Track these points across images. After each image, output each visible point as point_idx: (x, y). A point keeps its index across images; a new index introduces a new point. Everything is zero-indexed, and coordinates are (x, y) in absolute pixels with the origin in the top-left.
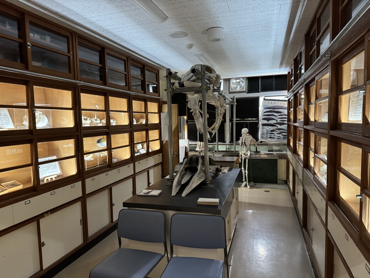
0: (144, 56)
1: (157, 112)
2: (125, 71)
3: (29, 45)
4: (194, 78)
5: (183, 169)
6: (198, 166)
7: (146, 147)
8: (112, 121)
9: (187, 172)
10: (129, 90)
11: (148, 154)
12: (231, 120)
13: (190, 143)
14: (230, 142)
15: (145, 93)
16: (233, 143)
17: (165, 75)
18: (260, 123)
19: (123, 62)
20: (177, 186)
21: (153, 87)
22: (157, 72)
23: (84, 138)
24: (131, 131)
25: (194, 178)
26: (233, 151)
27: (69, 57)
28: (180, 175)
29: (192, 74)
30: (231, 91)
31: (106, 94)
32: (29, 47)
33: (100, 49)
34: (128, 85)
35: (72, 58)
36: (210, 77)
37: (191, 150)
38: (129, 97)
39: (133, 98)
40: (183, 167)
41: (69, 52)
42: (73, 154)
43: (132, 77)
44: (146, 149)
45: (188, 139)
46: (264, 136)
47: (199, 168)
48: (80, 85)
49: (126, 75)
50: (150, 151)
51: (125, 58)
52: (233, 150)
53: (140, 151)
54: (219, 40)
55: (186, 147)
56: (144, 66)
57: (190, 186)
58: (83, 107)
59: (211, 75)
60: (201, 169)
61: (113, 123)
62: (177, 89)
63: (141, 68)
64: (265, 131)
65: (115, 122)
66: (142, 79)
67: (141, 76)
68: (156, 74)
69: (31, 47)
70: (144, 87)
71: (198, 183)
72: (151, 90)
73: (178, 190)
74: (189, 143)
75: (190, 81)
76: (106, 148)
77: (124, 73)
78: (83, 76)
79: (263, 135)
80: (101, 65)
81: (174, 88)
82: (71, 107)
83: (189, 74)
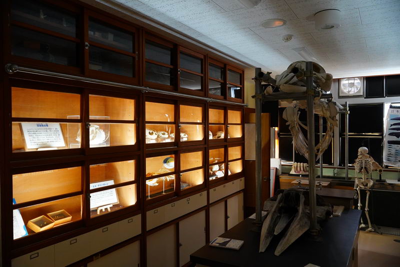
0: (226, 53)
1: (239, 122)
2: (202, 73)
3: (87, 46)
4: (295, 79)
5: (275, 209)
6: (299, 206)
7: (223, 168)
8: (182, 135)
9: (282, 216)
10: (205, 96)
11: (227, 179)
12: (342, 134)
13: (282, 163)
14: (340, 165)
15: (225, 99)
16: (345, 166)
17: (254, 76)
18: (385, 140)
19: (200, 62)
20: (267, 237)
21: (236, 91)
22: (241, 72)
23: (147, 159)
24: (205, 148)
25: (293, 227)
26: (344, 178)
27: (134, 58)
28: (272, 218)
29: (292, 74)
30: (341, 95)
31: (176, 103)
32: (87, 48)
33: (172, 47)
34: (204, 90)
35: (137, 59)
36: (318, 78)
37: (283, 173)
38: (205, 104)
39: (210, 105)
40: (277, 207)
41: (134, 52)
42: (133, 179)
43: (210, 79)
44: (224, 171)
45: (279, 157)
46: (392, 159)
47: (300, 211)
48: (146, 92)
49: (202, 77)
50: (230, 173)
51: (202, 57)
52: (344, 175)
53: (217, 173)
54: (333, 27)
55: (276, 168)
56: (225, 65)
57: (288, 240)
58: (148, 118)
59: (319, 75)
60: (303, 212)
61: (184, 138)
62: (270, 95)
63: (221, 68)
64: (393, 151)
65: (186, 136)
66: (222, 81)
67: (221, 78)
68: (241, 74)
69: (89, 47)
70: (224, 92)
71: (300, 235)
72: (233, 95)
73: (268, 244)
74: (280, 163)
75: (290, 84)
76: (174, 171)
77: (200, 75)
78: (150, 81)
79: (390, 158)
80: (172, 67)
81: (266, 94)
82: (133, 120)
83: (288, 75)
